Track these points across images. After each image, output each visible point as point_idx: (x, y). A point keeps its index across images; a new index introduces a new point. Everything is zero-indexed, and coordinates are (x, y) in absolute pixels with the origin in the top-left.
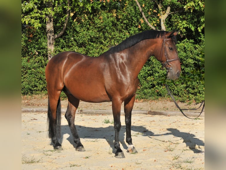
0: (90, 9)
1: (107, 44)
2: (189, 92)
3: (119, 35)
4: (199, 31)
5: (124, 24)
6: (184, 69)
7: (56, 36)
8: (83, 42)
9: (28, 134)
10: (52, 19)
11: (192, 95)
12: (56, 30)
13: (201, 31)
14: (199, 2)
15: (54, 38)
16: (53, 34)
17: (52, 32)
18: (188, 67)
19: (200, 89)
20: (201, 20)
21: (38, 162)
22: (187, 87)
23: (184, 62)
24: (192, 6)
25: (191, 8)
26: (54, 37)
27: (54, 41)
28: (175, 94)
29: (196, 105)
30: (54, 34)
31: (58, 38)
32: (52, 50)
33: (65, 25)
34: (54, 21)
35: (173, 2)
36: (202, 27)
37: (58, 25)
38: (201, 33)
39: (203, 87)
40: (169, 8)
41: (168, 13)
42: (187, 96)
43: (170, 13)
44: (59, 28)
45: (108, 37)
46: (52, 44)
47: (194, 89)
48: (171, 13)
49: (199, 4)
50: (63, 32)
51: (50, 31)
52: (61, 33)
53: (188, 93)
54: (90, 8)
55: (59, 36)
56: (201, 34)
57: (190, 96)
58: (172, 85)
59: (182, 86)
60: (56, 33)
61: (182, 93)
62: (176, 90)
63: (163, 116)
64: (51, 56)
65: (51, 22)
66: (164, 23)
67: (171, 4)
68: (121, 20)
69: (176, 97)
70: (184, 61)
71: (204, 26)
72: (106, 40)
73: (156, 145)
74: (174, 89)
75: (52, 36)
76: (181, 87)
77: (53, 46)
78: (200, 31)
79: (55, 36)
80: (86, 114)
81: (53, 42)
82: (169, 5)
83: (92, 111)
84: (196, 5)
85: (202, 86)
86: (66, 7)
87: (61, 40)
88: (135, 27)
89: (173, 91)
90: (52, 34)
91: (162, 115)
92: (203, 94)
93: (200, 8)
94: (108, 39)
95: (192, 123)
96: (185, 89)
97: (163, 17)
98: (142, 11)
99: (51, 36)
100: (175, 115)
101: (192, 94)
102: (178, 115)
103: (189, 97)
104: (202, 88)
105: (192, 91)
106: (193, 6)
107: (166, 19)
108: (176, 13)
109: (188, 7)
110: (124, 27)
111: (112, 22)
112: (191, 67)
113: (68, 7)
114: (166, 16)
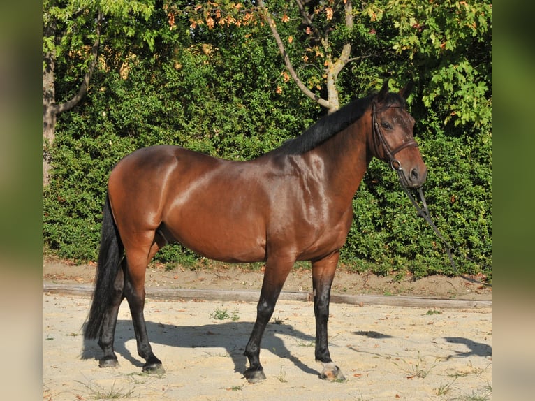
0: (152, 43)
1: (193, 130)
2: (395, 251)
3: (222, 109)
4: (426, 106)
5: (235, 82)
6: (383, 195)
7: (62, 107)
8: (131, 124)
9: (50, 339)
10: (51, 65)
11: (402, 258)
12: (61, 91)
13: (432, 105)
14: (431, 37)
15: (56, 112)
16: (54, 102)
17: (52, 97)
18: (394, 190)
19: (422, 244)
20: (433, 79)
21: (128, 395)
22: (389, 239)
23: (385, 178)
24: (412, 44)
25: (409, 50)
26: (55, 109)
27: (55, 119)
28: (360, 256)
29: (413, 282)
30: (56, 101)
31: (67, 111)
32: (51, 142)
33: (87, 80)
34: (56, 71)
35: (359, 33)
36: (432, 96)
37: (68, 79)
38: (430, 108)
39: (430, 238)
40: (347, 48)
41: (346, 58)
42: (391, 260)
43: (349, 58)
44: (71, 86)
45: (197, 113)
46: (51, 126)
47: (407, 243)
48: (351, 59)
49: (430, 41)
50: (79, 97)
51: (47, 94)
52: (74, 100)
53: (393, 254)
54: (152, 40)
55: (68, 107)
56: (430, 111)
57: (399, 262)
58: (354, 233)
59: (378, 236)
60: (61, 99)
61: (378, 252)
62: (364, 246)
63: (346, 304)
64: (46, 156)
65: (49, 72)
66: (334, 84)
67: (353, 38)
68: (227, 73)
69: (364, 262)
70: (383, 175)
71: (438, 94)
72: (190, 119)
73: (376, 366)
74: (357, 242)
75: (52, 107)
76: (376, 239)
77: (52, 131)
78: (427, 104)
79: (59, 107)
80: (153, 299)
81: (53, 121)
82: (349, 41)
83: (169, 290)
84: (422, 44)
85: (428, 236)
86: (92, 36)
87: (75, 116)
88: (262, 89)
89: (355, 247)
90: (51, 102)
91: (343, 304)
92: (430, 257)
93: (433, 49)
94: (196, 118)
95: (428, 322)
96: (386, 244)
97: (334, 69)
98: (285, 53)
99: (49, 105)
100: (376, 304)
101: (403, 255)
102: (382, 304)
103: (395, 263)
104: (428, 240)
105: (404, 249)
106: (415, 45)
107: (339, 73)
108: (365, 59)
109: (402, 47)
110: (234, 90)
111: (206, 76)
112: (401, 192)
113: (96, 36)
114: (340, 64)
